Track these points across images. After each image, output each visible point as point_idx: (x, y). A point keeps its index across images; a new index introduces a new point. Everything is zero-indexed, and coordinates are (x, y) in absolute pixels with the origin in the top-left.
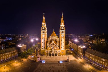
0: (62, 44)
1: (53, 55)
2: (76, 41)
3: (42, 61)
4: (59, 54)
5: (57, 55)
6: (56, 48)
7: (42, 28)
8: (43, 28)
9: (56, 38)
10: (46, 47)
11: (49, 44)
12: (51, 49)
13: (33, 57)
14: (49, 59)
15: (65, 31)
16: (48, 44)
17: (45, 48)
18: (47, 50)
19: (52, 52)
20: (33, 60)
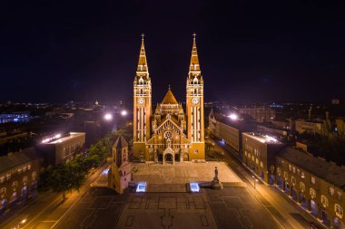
0: (193, 124)
1: (169, 157)
2: (233, 117)
3: (136, 187)
4: (186, 156)
5: (182, 159)
6: (177, 137)
7: (138, 78)
8: (141, 80)
9: (176, 108)
10: (148, 134)
11: (158, 125)
12: (164, 141)
13: (106, 172)
14: (156, 172)
15: (202, 87)
16: (154, 126)
17: (144, 136)
18: (151, 142)
19: (165, 147)
20: (106, 185)
